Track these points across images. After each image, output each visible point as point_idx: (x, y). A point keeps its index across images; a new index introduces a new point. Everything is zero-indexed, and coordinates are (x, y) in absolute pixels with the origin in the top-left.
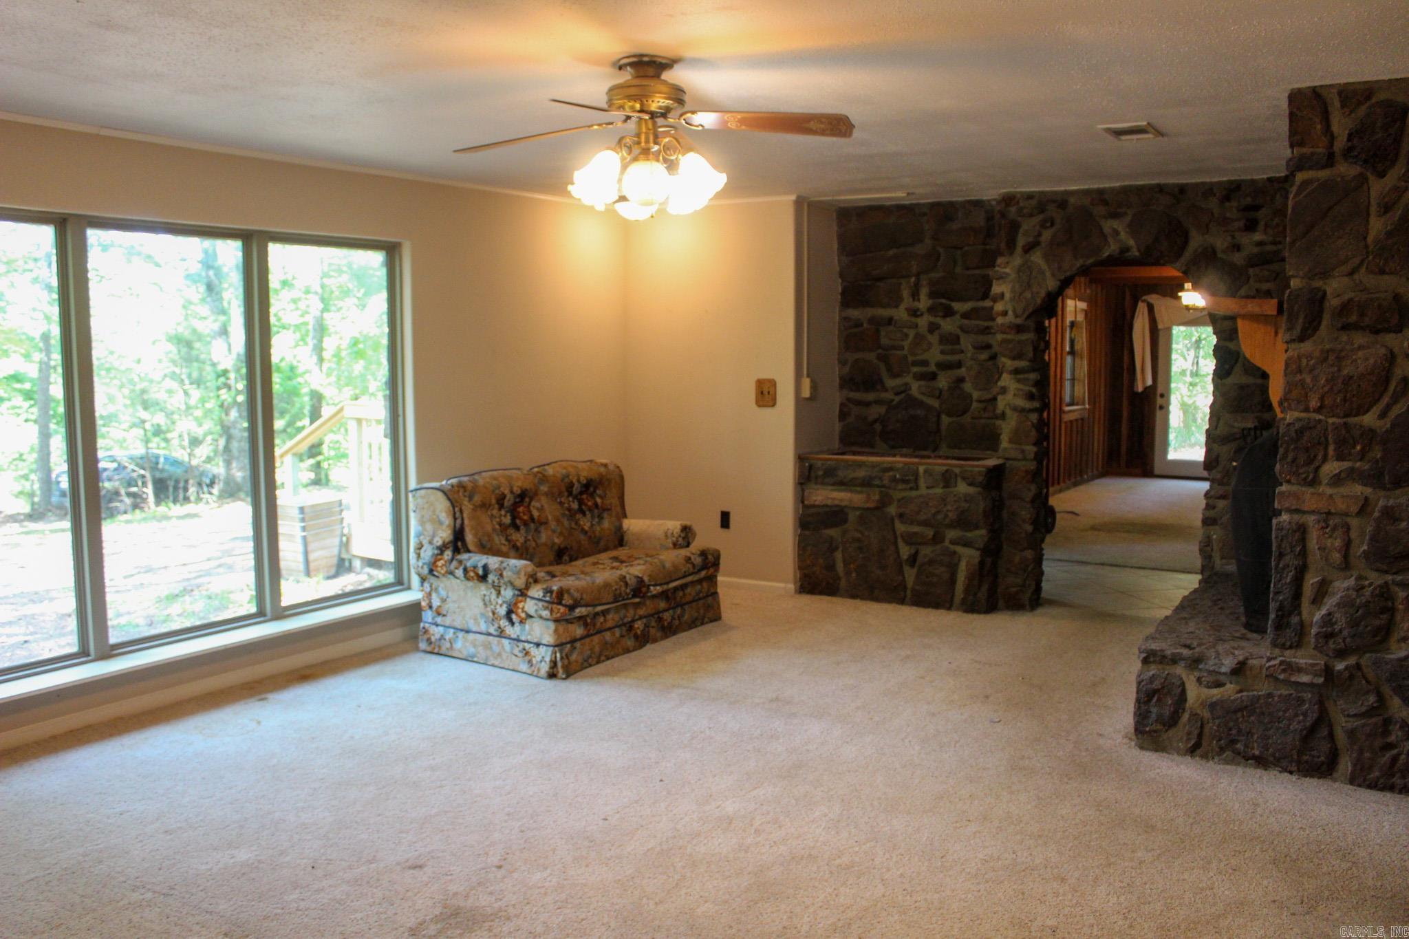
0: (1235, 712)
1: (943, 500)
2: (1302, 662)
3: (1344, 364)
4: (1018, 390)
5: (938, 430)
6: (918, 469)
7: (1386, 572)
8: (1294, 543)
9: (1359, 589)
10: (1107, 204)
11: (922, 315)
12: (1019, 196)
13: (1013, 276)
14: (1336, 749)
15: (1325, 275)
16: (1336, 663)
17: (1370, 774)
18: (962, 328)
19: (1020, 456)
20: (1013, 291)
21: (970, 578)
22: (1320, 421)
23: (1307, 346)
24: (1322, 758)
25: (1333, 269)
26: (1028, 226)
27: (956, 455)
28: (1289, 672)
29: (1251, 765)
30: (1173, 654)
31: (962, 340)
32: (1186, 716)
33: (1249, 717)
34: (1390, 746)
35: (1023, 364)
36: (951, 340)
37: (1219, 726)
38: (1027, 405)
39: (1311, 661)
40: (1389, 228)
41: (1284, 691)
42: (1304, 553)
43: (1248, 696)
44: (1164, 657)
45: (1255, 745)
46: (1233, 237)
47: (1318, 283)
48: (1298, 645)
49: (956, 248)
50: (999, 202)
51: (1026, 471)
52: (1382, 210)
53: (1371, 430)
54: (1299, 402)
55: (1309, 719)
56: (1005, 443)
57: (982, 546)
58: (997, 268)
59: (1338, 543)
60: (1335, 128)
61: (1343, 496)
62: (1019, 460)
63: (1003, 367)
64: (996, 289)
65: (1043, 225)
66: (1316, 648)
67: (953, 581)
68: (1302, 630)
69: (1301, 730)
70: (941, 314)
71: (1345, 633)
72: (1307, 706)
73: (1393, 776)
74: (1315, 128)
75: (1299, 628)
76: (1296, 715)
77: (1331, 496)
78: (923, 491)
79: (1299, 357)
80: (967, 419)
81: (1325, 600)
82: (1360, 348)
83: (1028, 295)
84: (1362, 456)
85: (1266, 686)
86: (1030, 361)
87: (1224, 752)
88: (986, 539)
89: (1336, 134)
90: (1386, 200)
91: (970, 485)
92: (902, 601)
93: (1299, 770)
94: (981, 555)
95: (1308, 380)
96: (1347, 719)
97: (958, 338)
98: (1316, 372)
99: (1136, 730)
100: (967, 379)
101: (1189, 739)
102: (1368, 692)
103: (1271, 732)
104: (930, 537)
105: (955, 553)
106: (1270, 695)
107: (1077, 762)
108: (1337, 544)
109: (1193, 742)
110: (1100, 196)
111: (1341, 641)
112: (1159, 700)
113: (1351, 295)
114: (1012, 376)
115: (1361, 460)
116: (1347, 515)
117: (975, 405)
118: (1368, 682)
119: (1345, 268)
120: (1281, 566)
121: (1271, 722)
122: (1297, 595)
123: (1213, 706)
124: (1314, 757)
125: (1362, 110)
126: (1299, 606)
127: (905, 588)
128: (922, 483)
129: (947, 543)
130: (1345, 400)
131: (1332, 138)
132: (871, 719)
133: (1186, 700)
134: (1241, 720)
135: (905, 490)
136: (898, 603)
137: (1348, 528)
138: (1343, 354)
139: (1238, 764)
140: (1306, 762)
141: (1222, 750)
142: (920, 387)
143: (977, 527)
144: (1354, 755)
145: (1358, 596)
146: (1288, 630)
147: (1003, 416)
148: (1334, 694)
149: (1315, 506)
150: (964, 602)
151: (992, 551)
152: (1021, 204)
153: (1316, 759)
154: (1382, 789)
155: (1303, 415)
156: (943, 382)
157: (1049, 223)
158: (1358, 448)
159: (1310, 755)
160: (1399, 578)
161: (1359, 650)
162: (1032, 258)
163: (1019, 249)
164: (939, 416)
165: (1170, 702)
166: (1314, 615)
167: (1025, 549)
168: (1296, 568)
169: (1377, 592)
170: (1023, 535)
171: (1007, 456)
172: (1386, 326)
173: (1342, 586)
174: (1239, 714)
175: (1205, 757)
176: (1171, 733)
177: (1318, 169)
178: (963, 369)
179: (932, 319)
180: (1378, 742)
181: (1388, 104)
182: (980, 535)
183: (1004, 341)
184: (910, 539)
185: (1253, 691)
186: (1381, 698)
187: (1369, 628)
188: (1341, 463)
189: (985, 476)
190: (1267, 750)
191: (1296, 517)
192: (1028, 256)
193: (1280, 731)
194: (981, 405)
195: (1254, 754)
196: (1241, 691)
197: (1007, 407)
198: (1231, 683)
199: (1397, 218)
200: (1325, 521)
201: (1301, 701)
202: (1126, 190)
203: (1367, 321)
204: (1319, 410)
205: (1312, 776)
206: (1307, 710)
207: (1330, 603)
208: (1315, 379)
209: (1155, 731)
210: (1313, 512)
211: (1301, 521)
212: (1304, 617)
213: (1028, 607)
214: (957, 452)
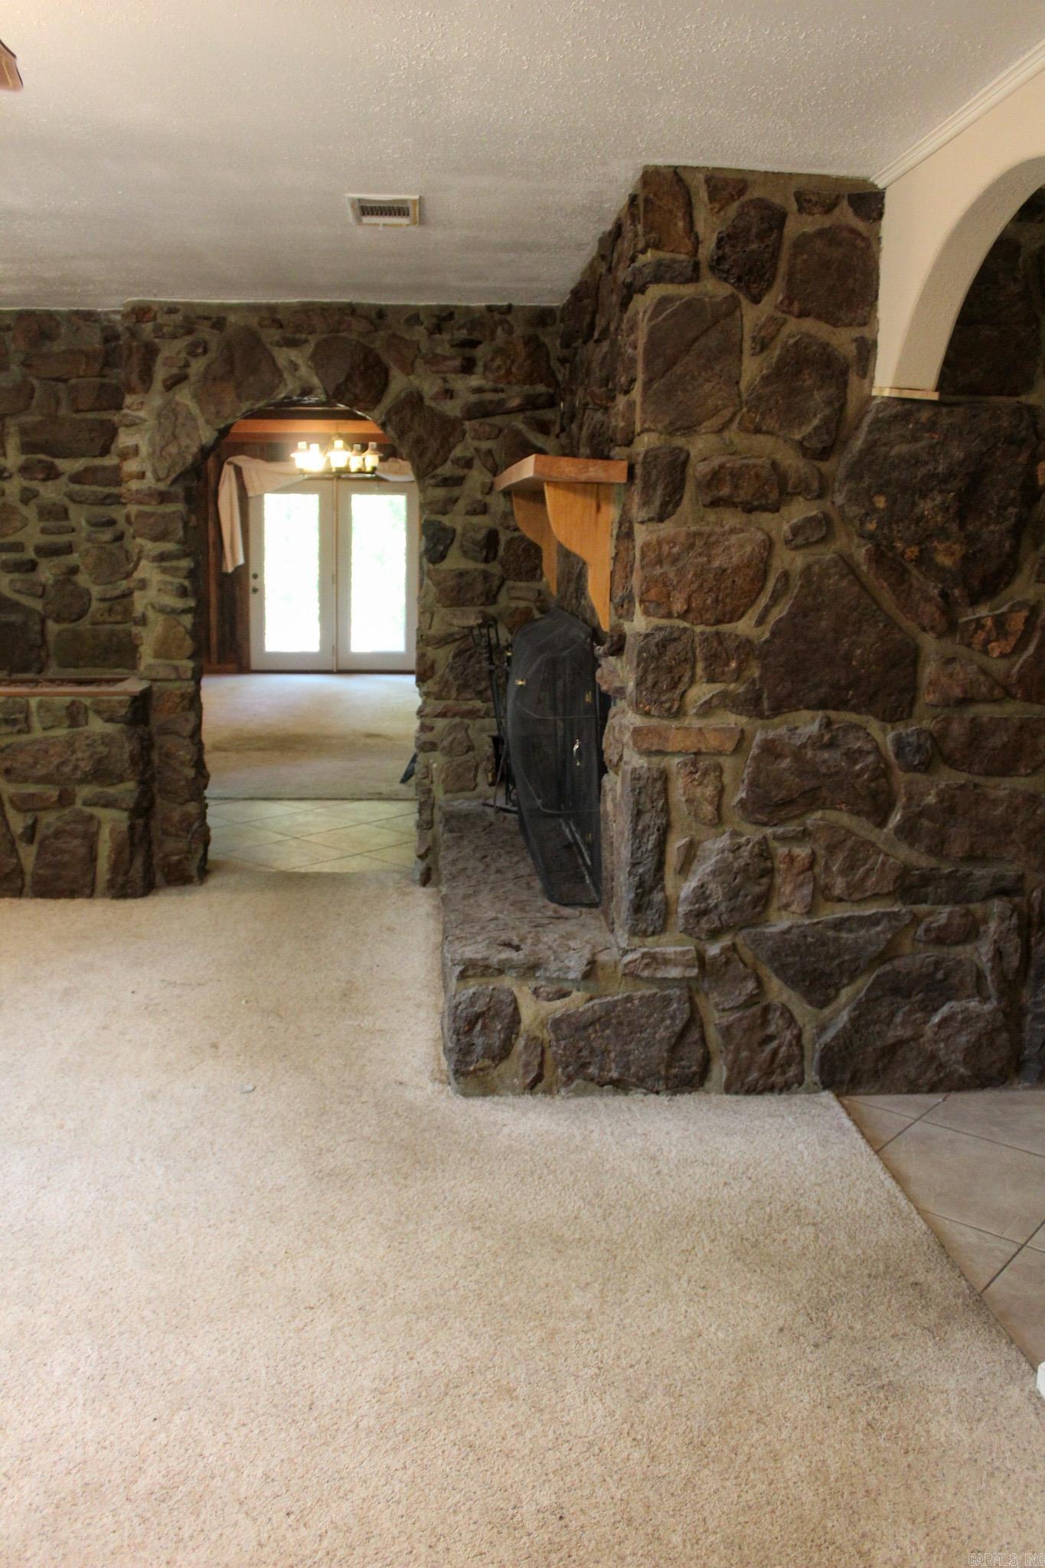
0: (585, 1028)
1: (70, 745)
2: (671, 950)
3: (714, 552)
4: (166, 583)
5: (44, 642)
6: (28, 703)
7: (765, 824)
8: (655, 796)
9: (736, 849)
10: (281, 326)
11: (10, 477)
12: (155, 308)
13: (151, 422)
14: (708, 1053)
15: (690, 429)
16: (707, 946)
17: (747, 1077)
18: (71, 497)
19: (173, 676)
20: (152, 443)
21: (118, 851)
22: (685, 630)
23: (667, 528)
24: (694, 1068)
25: (700, 424)
26: (171, 350)
27: (73, 677)
28: (654, 966)
29: (607, 1091)
30: (500, 961)
31: (72, 514)
32: (520, 1044)
33: (603, 1031)
34: (769, 1038)
35: (170, 546)
36: (55, 513)
37: (565, 1048)
38: (179, 603)
39: (679, 949)
40: (765, 372)
41: (647, 991)
42: (666, 810)
43: (601, 1004)
44: (487, 967)
45: (613, 1066)
46: (445, 380)
47: (679, 441)
48: (661, 930)
49: (58, 380)
50: (125, 316)
51: (182, 696)
52: (758, 348)
53: (749, 641)
54: (658, 605)
55: (677, 1022)
56: (147, 656)
57: (132, 805)
58: (125, 411)
59: (709, 791)
60: (701, 227)
61: (715, 730)
62: (170, 680)
63: (141, 551)
64: (125, 439)
65: (192, 353)
66: (685, 931)
67: (92, 858)
68: (666, 911)
69: (669, 1038)
70: (41, 476)
71: (722, 908)
72: (675, 1006)
73: (773, 1073)
74: (676, 225)
75: (663, 907)
76: (663, 1020)
77: (700, 729)
78: (38, 733)
79: (659, 543)
80: (84, 625)
81: (694, 867)
82: (733, 531)
83: (173, 449)
84: (738, 675)
85: (623, 988)
86: (178, 542)
87: (572, 1081)
88: (136, 794)
89: (701, 237)
90: (763, 333)
91: (110, 720)
92: (19, 893)
93: (667, 1088)
94: (130, 818)
95: (671, 575)
96: (721, 1014)
97: (66, 511)
98: (680, 564)
99: (456, 1072)
100: (82, 568)
101: (526, 1073)
102: (745, 978)
103: (632, 1046)
104: (55, 799)
105: (91, 817)
106: (629, 999)
107: (397, 1140)
108: (708, 794)
109: (533, 1075)
110: (272, 315)
111: (716, 918)
112: (484, 1027)
113: (723, 459)
114: (155, 564)
115: (736, 681)
116: (720, 753)
117: (95, 605)
118: (745, 965)
119: (715, 422)
120: (640, 828)
121: (631, 1033)
122: (660, 865)
123: (557, 1024)
124: (684, 1068)
125: (733, 209)
126: (662, 879)
127: (22, 872)
128: (36, 722)
129: (78, 805)
130: (716, 601)
131: (697, 243)
132: (62, 1126)
133: (519, 1022)
134: (593, 1036)
135: (11, 733)
136: (13, 896)
137: (719, 769)
138: (713, 539)
139: (591, 1093)
140: (676, 1076)
141: (570, 1079)
142: (12, 581)
143: (121, 779)
144: (730, 1057)
145: (736, 859)
146: (648, 912)
147: (143, 621)
148: (706, 985)
149: (682, 745)
150: (111, 884)
151: (143, 810)
152: (160, 320)
153: (686, 1071)
154: (761, 1093)
155: (664, 622)
156: (47, 573)
157: (198, 349)
158: (733, 665)
159: (680, 1067)
160: (780, 830)
161: (737, 928)
162: (177, 398)
163: (158, 385)
164: (43, 622)
165: (499, 1027)
166: (681, 888)
167: (187, 801)
168: (658, 830)
169: (756, 850)
170: (183, 783)
171: (154, 675)
172: (764, 502)
173: (715, 847)
174: (591, 1030)
175: (548, 1091)
176: (503, 1067)
177: (681, 283)
178: (76, 555)
179: (26, 483)
180: (758, 1036)
181: (762, 204)
182: (129, 789)
183: (141, 515)
184: (24, 804)
185: (606, 996)
186: (760, 983)
187: (749, 898)
188: (713, 686)
189: (130, 706)
190: (629, 1070)
191: (655, 760)
192: (171, 393)
193: (643, 1043)
194: (106, 605)
195: (611, 1078)
196: (591, 999)
197: (150, 608)
198: (578, 990)
199: (774, 360)
200: (694, 764)
201: (667, 1000)
202: (307, 309)
203: (742, 496)
204: (683, 616)
205: (682, 1092)
206: (674, 1011)
207: (702, 870)
208: (680, 572)
209: (481, 1070)
210: (679, 753)
211: (662, 765)
212: (668, 893)
213: (196, 879)
214: (72, 673)
